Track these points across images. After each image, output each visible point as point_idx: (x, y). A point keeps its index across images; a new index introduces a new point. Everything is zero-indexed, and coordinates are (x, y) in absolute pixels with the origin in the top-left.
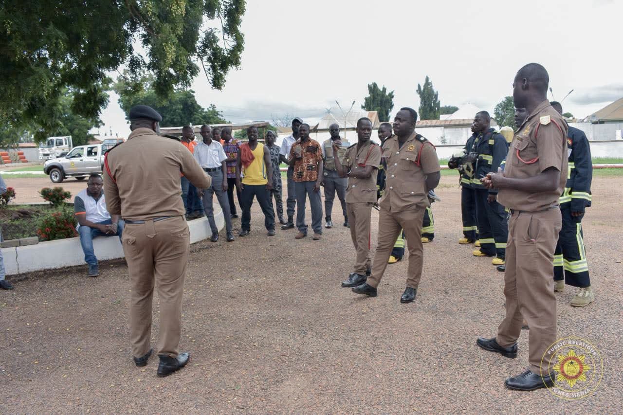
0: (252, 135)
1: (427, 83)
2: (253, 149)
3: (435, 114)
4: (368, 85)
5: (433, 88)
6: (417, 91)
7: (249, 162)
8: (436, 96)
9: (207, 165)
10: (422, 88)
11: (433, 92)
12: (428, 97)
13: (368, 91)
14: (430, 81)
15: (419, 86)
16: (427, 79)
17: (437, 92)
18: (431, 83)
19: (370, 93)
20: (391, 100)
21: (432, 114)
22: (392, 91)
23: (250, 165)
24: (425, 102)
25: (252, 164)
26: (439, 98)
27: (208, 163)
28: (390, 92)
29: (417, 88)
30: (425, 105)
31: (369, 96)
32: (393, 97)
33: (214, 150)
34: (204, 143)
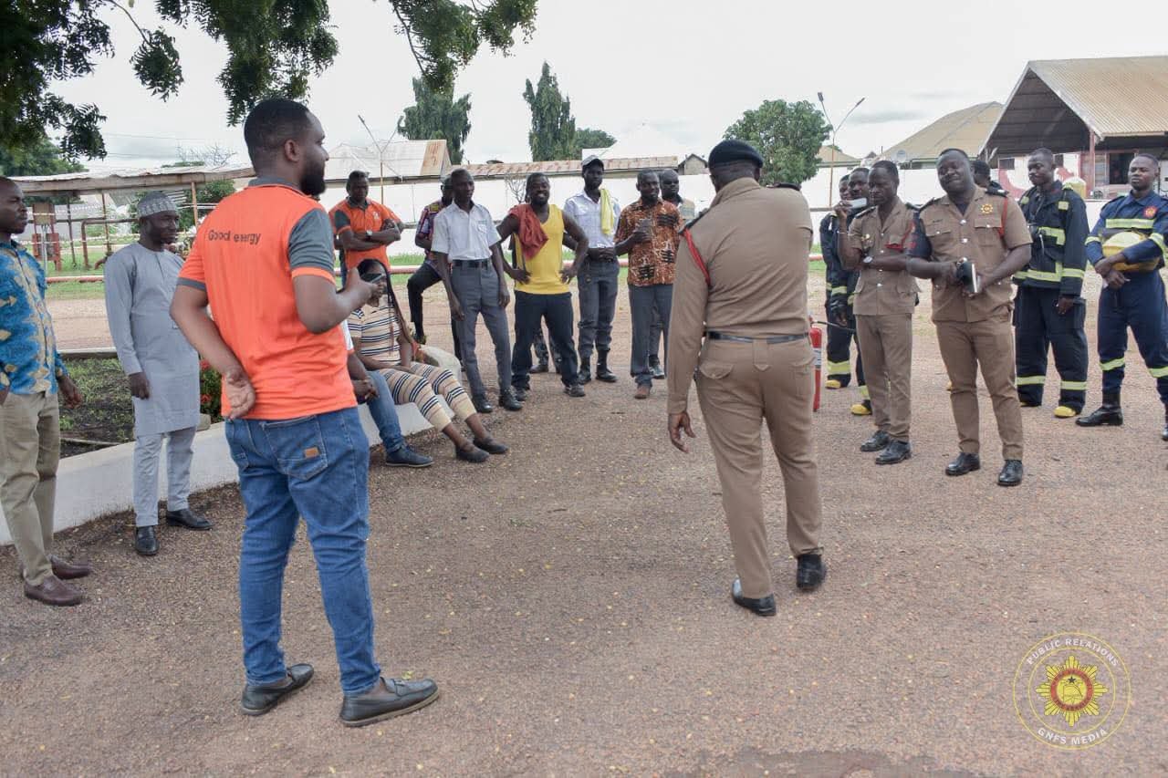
0: (540, 192)
1: (546, 78)
2: (544, 220)
3: (564, 148)
4: (414, 79)
5: (560, 88)
6: (525, 95)
7: (536, 246)
8: (566, 107)
9: (470, 253)
10: (535, 89)
11: (558, 95)
12: (549, 110)
13: (413, 94)
14: (551, 74)
15: (529, 85)
16: (546, 69)
17: (568, 98)
18: (555, 79)
19: (417, 99)
20: (465, 115)
21: (558, 147)
22: (466, 93)
23: (537, 253)
24: (543, 120)
25: (542, 250)
26: (573, 112)
27: (472, 250)
28: (462, 97)
29: (524, 89)
30: (542, 127)
31: (415, 104)
32: (469, 107)
33: (479, 222)
34: (460, 207)
